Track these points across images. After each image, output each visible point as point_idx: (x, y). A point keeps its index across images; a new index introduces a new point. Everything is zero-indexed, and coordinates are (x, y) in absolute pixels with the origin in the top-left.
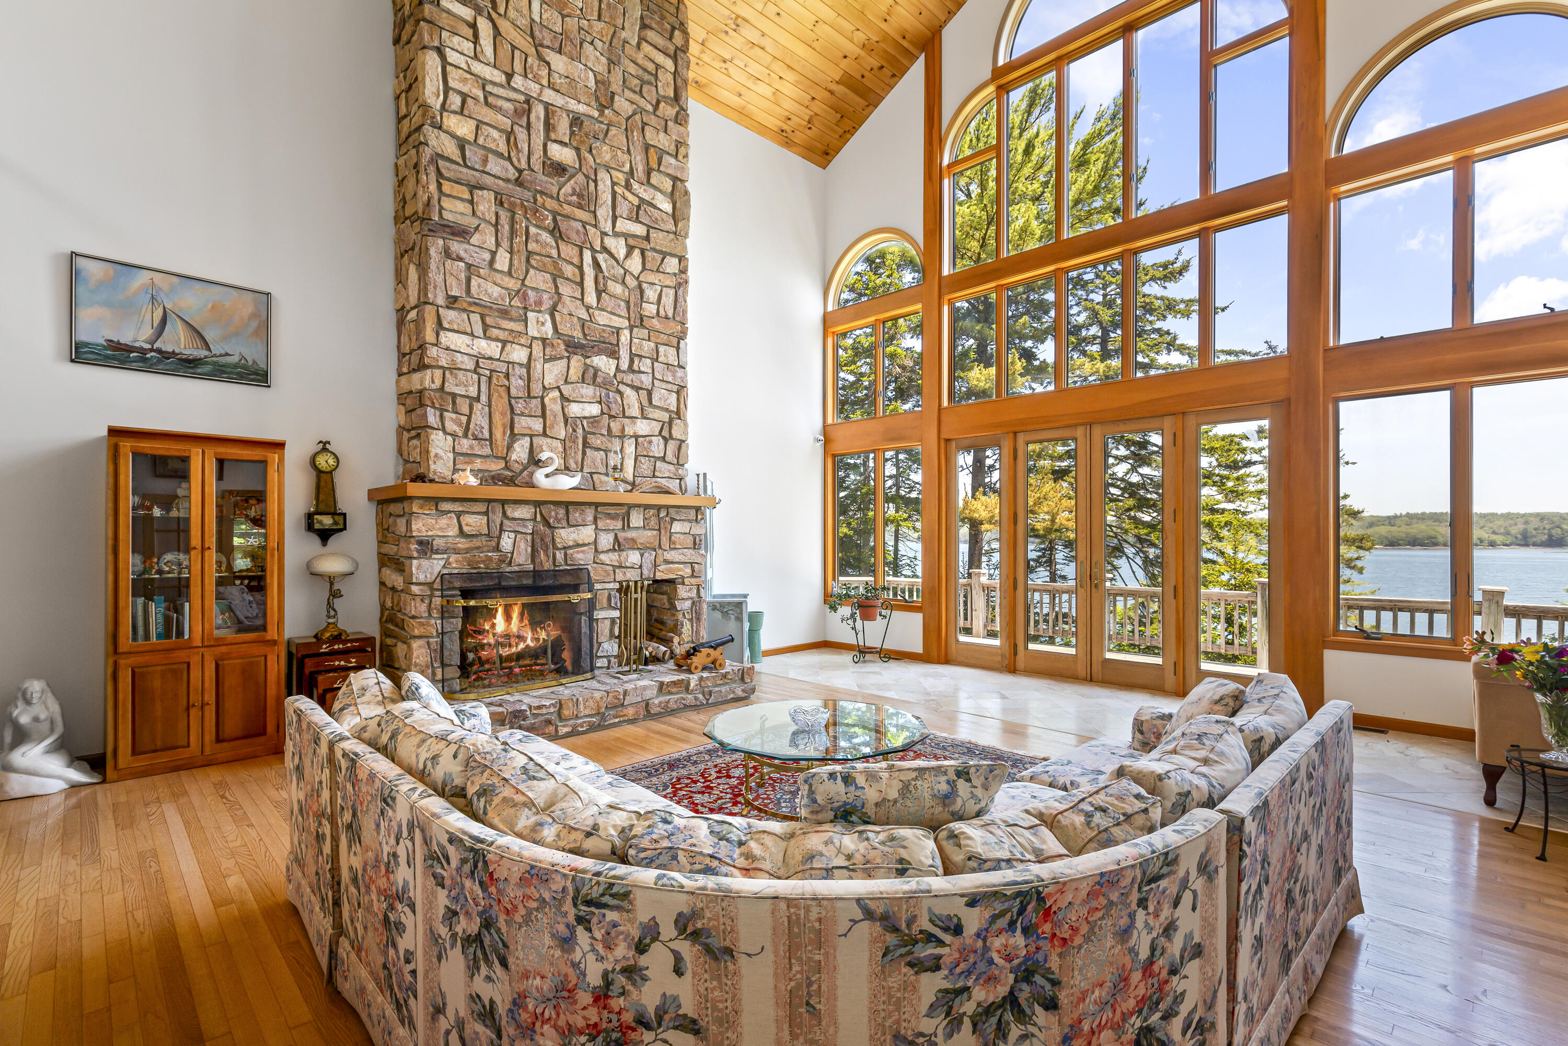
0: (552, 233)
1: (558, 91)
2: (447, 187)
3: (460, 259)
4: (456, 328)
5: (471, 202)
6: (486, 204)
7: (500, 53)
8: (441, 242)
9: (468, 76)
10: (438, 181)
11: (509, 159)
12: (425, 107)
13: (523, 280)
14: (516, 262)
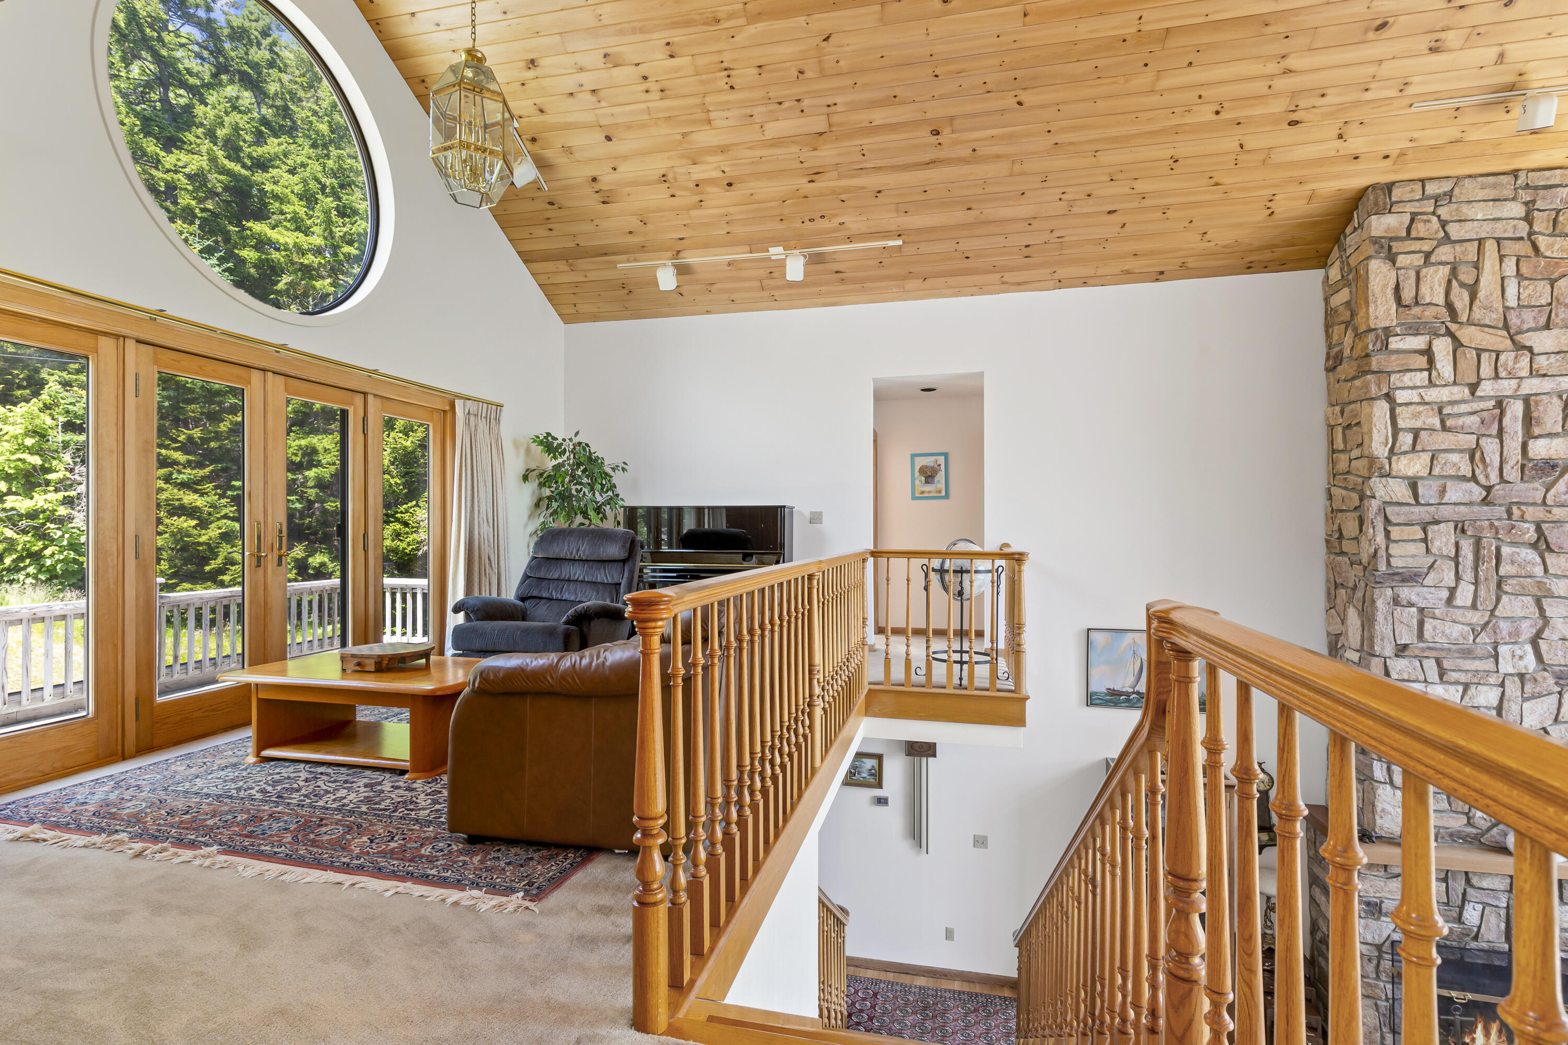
0: (1534, 546)
1: (1545, 375)
2: (1395, 533)
3: (1411, 605)
4: (1406, 677)
5: (1425, 540)
6: (1443, 539)
7: (1462, 365)
8: (1389, 592)
9: (1421, 408)
10: (1385, 529)
11: (1474, 479)
12: (1372, 460)
13: (1492, 612)
14: (1482, 592)
